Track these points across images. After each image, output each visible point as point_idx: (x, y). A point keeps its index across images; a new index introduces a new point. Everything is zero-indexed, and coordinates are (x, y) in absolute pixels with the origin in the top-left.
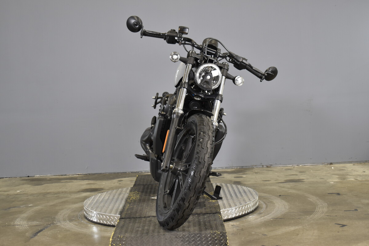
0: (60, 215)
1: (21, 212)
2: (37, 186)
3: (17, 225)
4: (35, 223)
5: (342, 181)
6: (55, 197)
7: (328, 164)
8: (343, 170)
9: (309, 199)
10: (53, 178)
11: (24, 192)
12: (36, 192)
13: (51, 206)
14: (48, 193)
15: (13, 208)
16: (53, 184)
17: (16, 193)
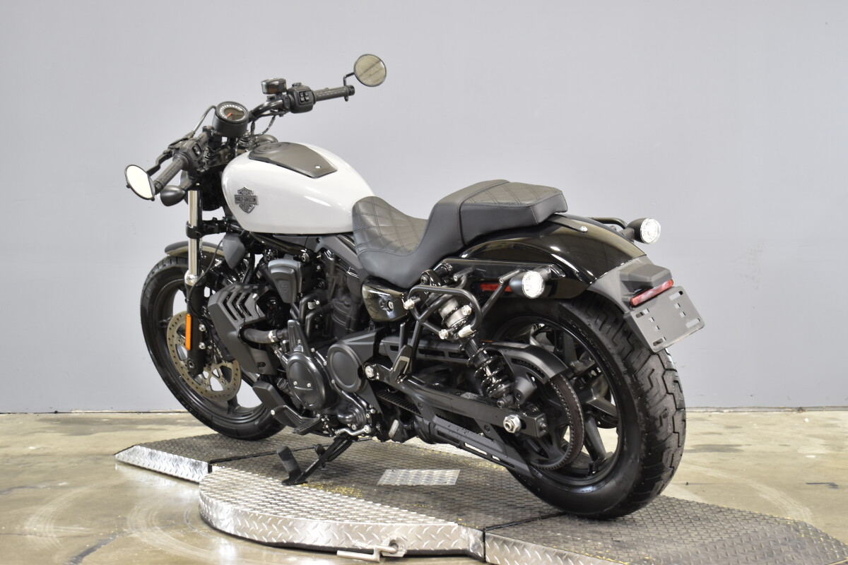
0: (139, 511)
1: (38, 501)
2: (78, 438)
3: (31, 534)
4: (75, 530)
5: (835, 452)
7: (793, 411)
8: (832, 425)
9: (761, 495)
10: (118, 419)
11: (46, 451)
12: (75, 451)
13: (115, 487)
15: (20, 490)
16: (119, 434)
17: (26, 452)
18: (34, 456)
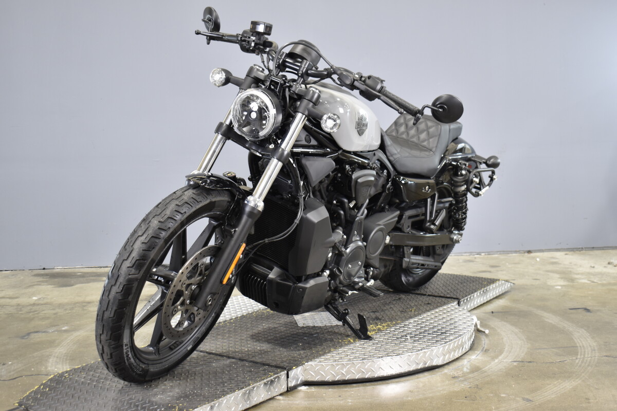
2: (64, 289)
11: (45, 301)
12: (66, 301)
14: (89, 303)
15: (36, 334)
17: (32, 302)
18: (38, 305)
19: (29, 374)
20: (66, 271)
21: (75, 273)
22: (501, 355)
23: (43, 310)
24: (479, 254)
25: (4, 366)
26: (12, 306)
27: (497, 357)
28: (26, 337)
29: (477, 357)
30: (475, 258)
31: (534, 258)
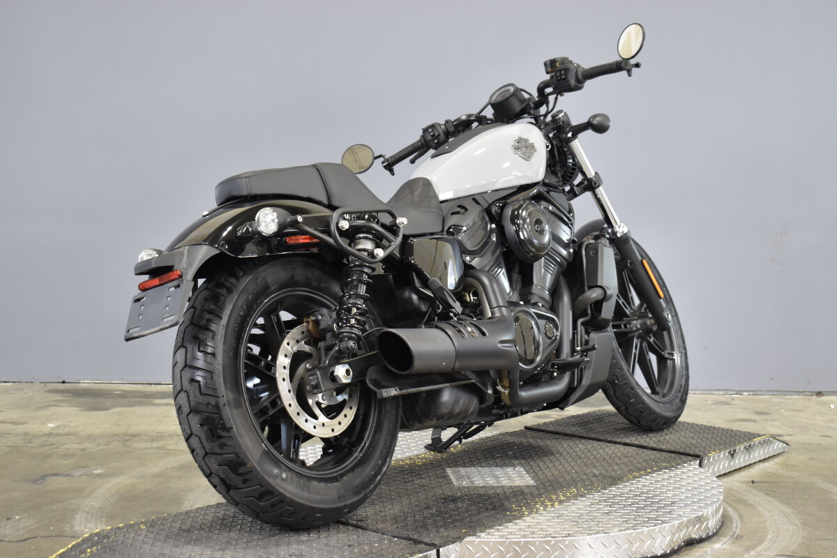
2: (96, 413)
6: (155, 448)
10: (130, 392)
11: (67, 430)
12: (98, 432)
13: (155, 476)
14: (134, 436)
15: (54, 478)
16: (136, 409)
17: (47, 431)
18: (57, 435)
19: (47, 535)
20: (97, 386)
21: (111, 391)
22: (760, 544)
23: (65, 444)
24: (739, 392)
25: (9, 522)
26: (17, 435)
27: (753, 548)
28: (40, 482)
29: (724, 546)
30: (733, 399)
31: (826, 403)
